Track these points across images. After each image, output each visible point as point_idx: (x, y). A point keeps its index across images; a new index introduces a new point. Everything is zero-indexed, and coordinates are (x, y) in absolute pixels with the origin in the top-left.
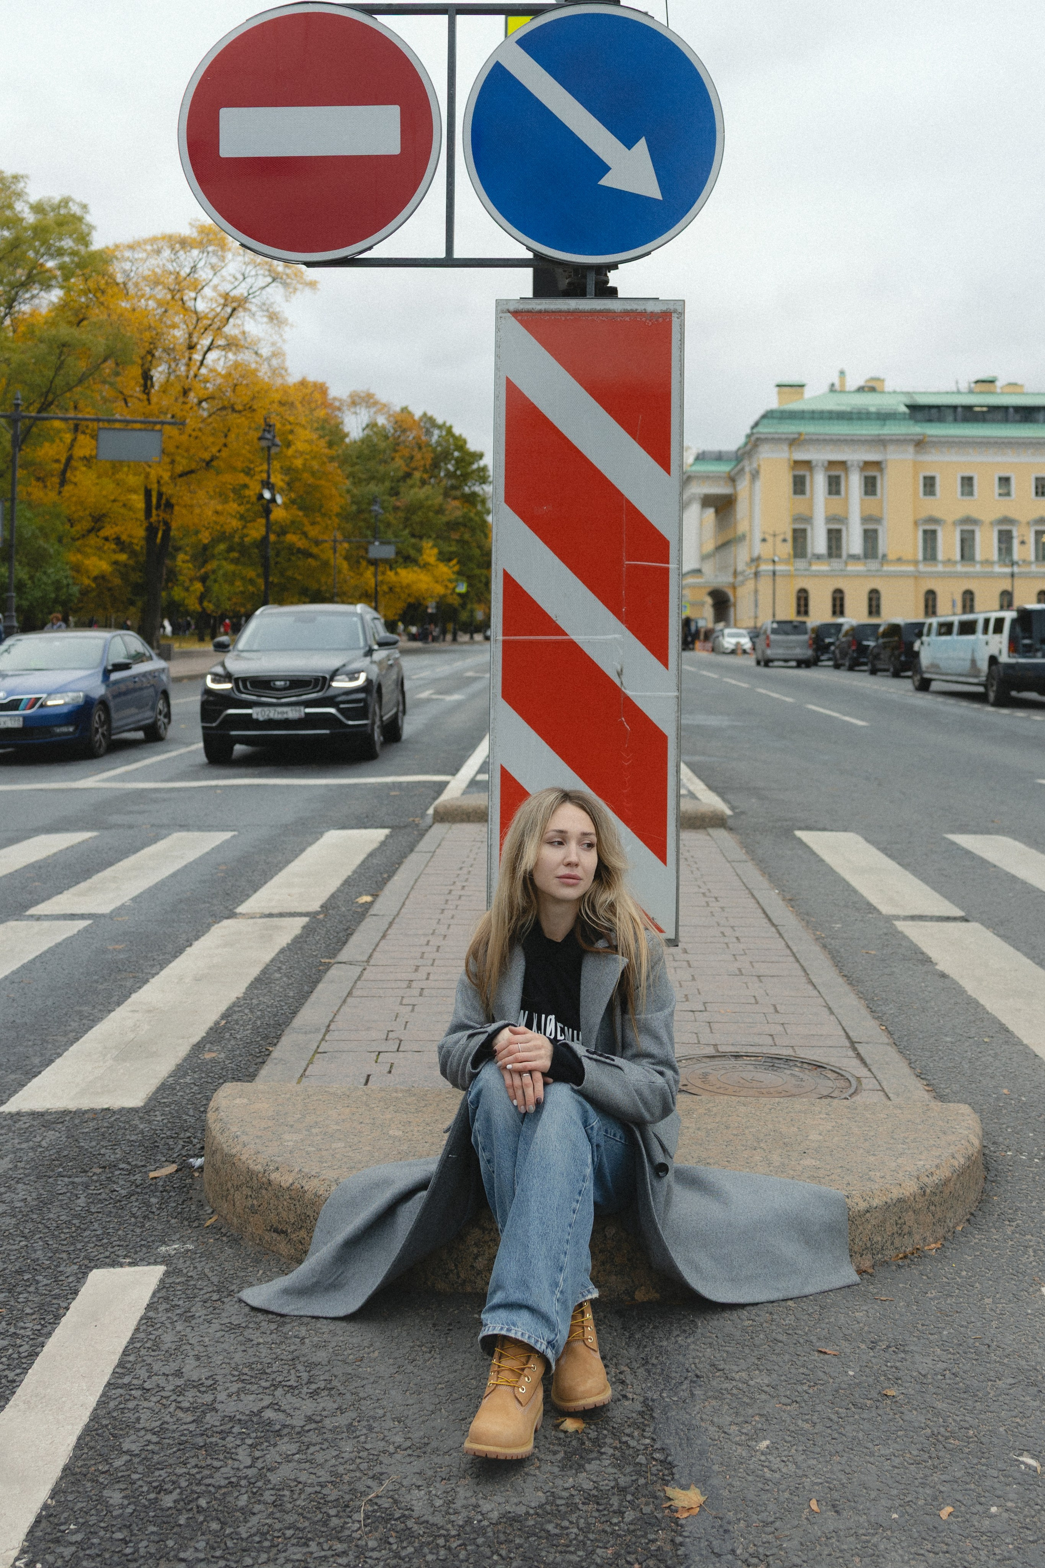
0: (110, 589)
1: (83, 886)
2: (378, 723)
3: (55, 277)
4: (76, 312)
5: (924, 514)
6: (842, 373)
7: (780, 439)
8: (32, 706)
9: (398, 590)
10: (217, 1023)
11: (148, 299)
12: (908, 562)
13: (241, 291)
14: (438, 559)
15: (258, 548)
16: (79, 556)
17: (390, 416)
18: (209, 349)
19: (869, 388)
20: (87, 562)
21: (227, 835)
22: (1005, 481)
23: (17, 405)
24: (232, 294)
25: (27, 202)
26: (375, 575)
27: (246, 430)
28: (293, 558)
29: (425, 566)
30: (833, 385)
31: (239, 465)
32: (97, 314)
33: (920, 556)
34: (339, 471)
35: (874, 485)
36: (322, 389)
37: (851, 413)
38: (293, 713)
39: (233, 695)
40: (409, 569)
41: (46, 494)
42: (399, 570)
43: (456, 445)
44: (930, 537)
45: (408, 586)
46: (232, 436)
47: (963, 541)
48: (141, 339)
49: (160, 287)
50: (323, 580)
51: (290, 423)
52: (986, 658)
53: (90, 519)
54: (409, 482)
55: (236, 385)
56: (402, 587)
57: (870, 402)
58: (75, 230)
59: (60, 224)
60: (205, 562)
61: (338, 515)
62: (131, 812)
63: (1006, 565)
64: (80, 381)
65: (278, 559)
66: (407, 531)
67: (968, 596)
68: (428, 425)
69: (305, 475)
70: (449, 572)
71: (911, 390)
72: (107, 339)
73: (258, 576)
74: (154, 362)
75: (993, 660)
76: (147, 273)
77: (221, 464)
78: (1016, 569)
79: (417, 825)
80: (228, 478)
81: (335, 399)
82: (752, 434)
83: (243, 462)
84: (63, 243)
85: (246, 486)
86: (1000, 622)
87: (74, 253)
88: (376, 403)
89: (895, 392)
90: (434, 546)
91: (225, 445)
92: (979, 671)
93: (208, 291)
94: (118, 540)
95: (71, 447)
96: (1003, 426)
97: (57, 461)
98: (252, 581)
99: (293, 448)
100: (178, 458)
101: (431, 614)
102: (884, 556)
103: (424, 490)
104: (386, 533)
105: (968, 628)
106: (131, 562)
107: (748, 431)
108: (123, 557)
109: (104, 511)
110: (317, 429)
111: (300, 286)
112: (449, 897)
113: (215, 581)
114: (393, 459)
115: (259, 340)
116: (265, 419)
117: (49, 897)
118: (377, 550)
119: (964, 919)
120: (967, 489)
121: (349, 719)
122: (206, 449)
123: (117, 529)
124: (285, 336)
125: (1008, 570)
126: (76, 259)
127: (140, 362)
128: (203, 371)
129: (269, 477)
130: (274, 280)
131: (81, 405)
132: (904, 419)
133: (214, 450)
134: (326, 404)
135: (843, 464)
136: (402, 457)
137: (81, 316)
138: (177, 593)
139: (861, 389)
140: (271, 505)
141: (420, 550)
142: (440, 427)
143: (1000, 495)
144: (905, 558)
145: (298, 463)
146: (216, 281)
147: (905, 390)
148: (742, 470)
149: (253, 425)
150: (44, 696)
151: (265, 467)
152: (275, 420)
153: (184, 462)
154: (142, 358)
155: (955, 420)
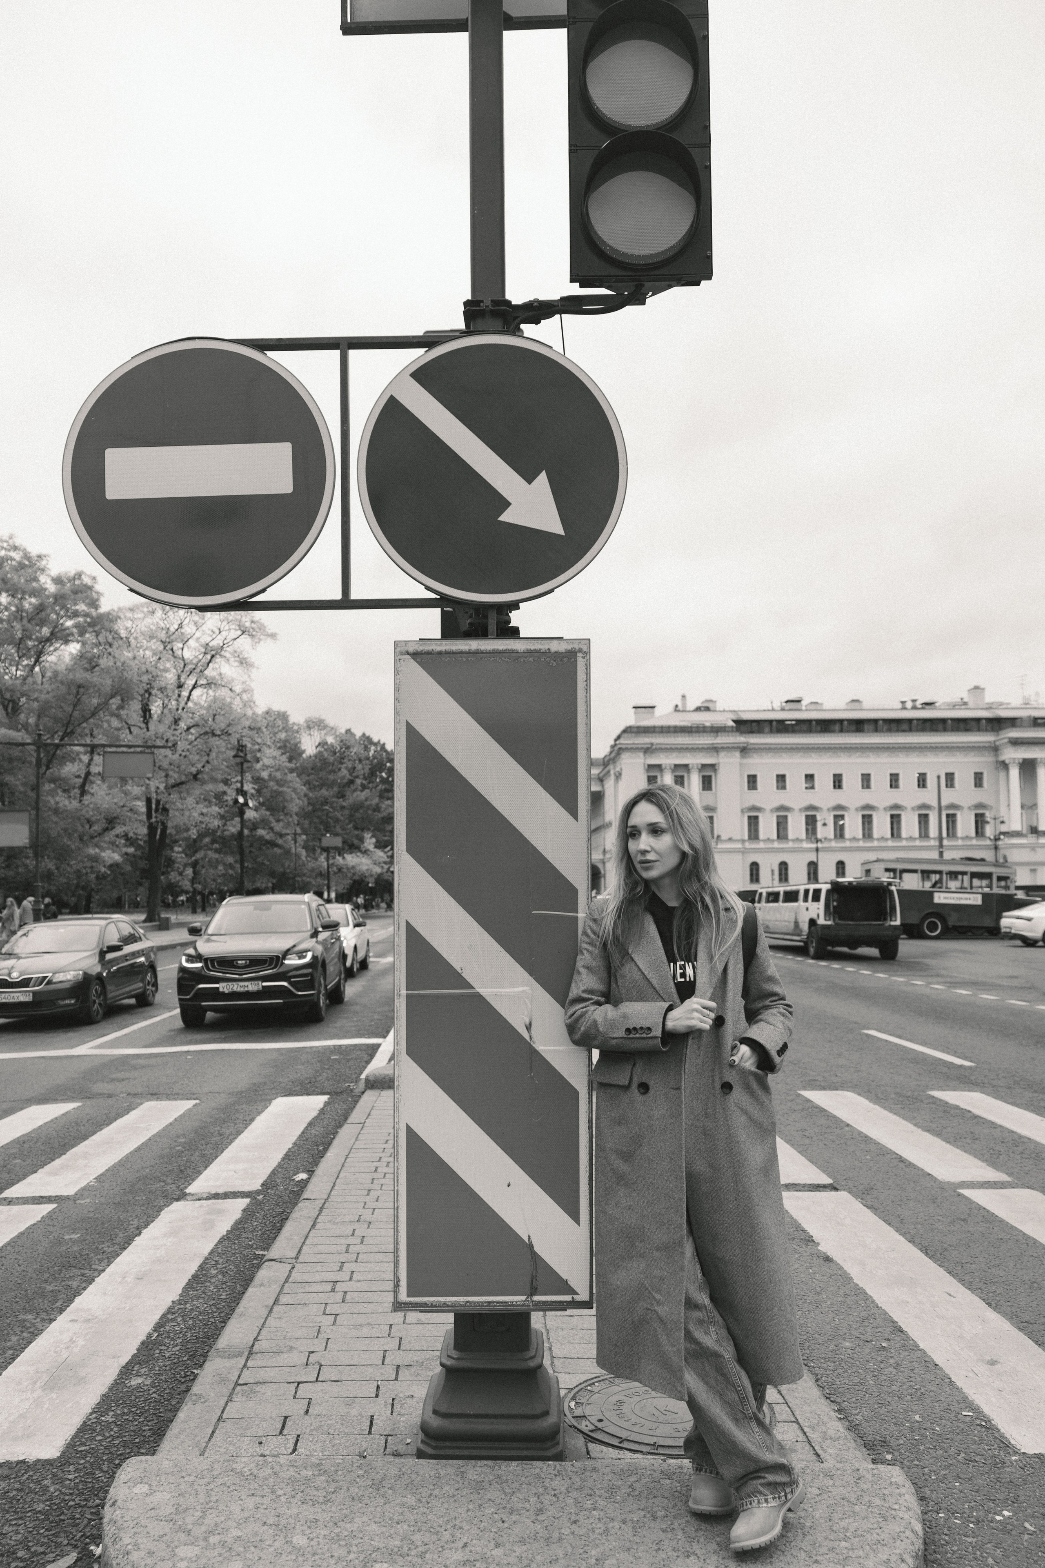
0: (122, 874)
1: (57, 1162)
2: (323, 992)
3: (72, 634)
4: (90, 661)
5: (748, 804)
6: (684, 697)
7: (637, 748)
8: (41, 984)
9: (345, 870)
10: (149, 1336)
11: (144, 650)
12: (738, 841)
13: (217, 642)
14: (376, 847)
15: (236, 840)
16: (97, 850)
17: (337, 736)
18: (194, 687)
19: (705, 708)
20: (103, 854)
21: (189, 1104)
22: (810, 778)
23: (40, 735)
24: (211, 644)
25: (49, 575)
26: (327, 859)
27: (224, 750)
28: (264, 848)
29: (366, 852)
30: (677, 706)
31: (219, 777)
32: (104, 662)
33: (746, 837)
34: (298, 779)
35: (710, 783)
36: (283, 716)
37: (691, 727)
38: (252, 987)
39: (203, 973)
40: (354, 855)
41: (71, 803)
42: (345, 855)
43: (388, 758)
44: (753, 822)
45: (353, 867)
46: (213, 754)
47: (778, 824)
48: (141, 681)
49: (154, 640)
50: (286, 865)
51: (259, 744)
52: (807, 920)
53: (104, 821)
54: (353, 787)
55: (214, 715)
56: (348, 869)
57: (705, 719)
58: (87, 597)
59: (75, 592)
60: (196, 852)
61: (296, 814)
62: (113, 1080)
63: (812, 842)
64: (93, 714)
65: (252, 849)
66: (351, 826)
67: (783, 867)
68: (366, 743)
69: (271, 783)
70: (385, 856)
71: (736, 709)
72: (113, 681)
73: (236, 862)
74: (151, 698)
75: (812, 922)
76: (144, 629)
77: (205, 777)
78: (820, 845)
79: (352, 1091)
80: (210, 787)
81: (294, 724)
82: (615, 745)
83: (222, 775)
84: (77, 607)
85: (225, 793)
86: (817, 893)
87: (87, 615)
88: (325, 727)
89: (724, 711)
90: (373, 836)
91: (208, 762)
92: (801, 931)
93: (191, 643)
94: (126, 836)
95: (89, 764)
96: (808, 735)
97: (79, 777)
98: (231, 866)
99: (261, 763)
100: (171, 773)
101: (371, 888)
102: (719, 837)
103: (364, 793)
104: (335, 827)
105: (791, 897)
106: (139, 853)
107: (612, 743)
108: (131, 850)
109: (115, 815)
110: (280, 748)
111: (262, 637)
112: (376, 1175)
113: (203, 867)
114: (340, 769)
115: (233, 680)
116: (238, 741)
117: (25, 1176)
118: (329, 840)
119: (834, 1188)
120: (780, 784)
121: (299, 991)
122: (193, 765)
123: (124, 828)
124: (253, 676)
125: (814, 846)
126: (89, 620)
127: (140, 698)
128: (190, 704)
129: (242, 786)
130: (243, 633)
131: (95, 732)
132: (732, 731)
133: (199, 766)
134: (286, 728)
135: (686, 766)
136: (346, 768)
137: (94, 664)
138: (174, 876)
139: (698, 709)
140: (245, 808)
141: (362, 840)
142: (376, 744)
143: (806, 788)
144: (735, 838)
145: (265, 775)
146: (198, 634)
147: (731, 709)
148: (609, 772)
149: (229, 746)
150: (50, 975)
151: (239, 778)
152: (246, 741)
153: (176, 776)
154: (142, 696)
155: (771, 732)
